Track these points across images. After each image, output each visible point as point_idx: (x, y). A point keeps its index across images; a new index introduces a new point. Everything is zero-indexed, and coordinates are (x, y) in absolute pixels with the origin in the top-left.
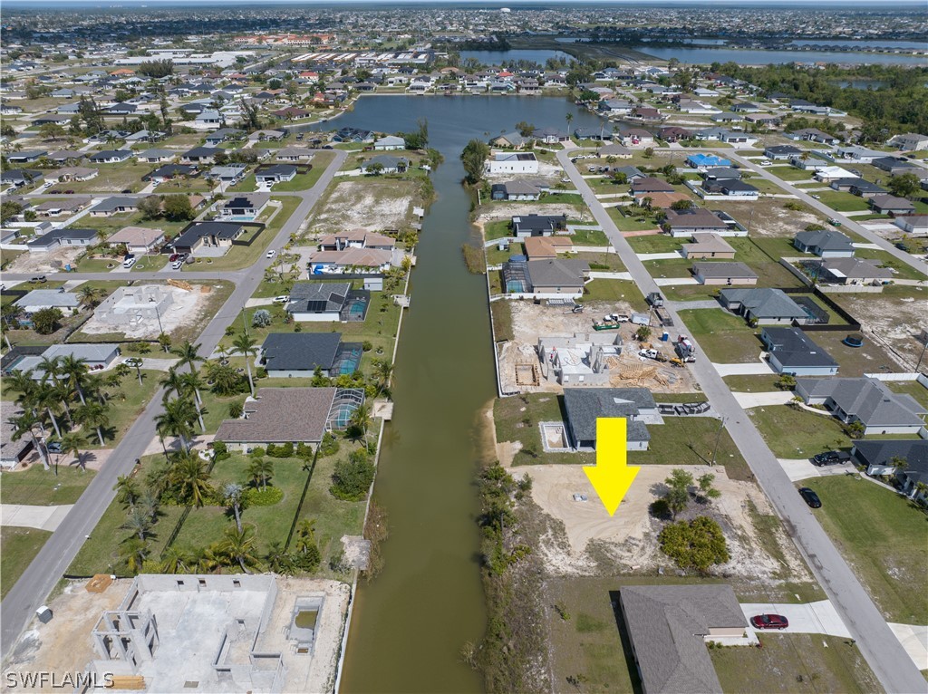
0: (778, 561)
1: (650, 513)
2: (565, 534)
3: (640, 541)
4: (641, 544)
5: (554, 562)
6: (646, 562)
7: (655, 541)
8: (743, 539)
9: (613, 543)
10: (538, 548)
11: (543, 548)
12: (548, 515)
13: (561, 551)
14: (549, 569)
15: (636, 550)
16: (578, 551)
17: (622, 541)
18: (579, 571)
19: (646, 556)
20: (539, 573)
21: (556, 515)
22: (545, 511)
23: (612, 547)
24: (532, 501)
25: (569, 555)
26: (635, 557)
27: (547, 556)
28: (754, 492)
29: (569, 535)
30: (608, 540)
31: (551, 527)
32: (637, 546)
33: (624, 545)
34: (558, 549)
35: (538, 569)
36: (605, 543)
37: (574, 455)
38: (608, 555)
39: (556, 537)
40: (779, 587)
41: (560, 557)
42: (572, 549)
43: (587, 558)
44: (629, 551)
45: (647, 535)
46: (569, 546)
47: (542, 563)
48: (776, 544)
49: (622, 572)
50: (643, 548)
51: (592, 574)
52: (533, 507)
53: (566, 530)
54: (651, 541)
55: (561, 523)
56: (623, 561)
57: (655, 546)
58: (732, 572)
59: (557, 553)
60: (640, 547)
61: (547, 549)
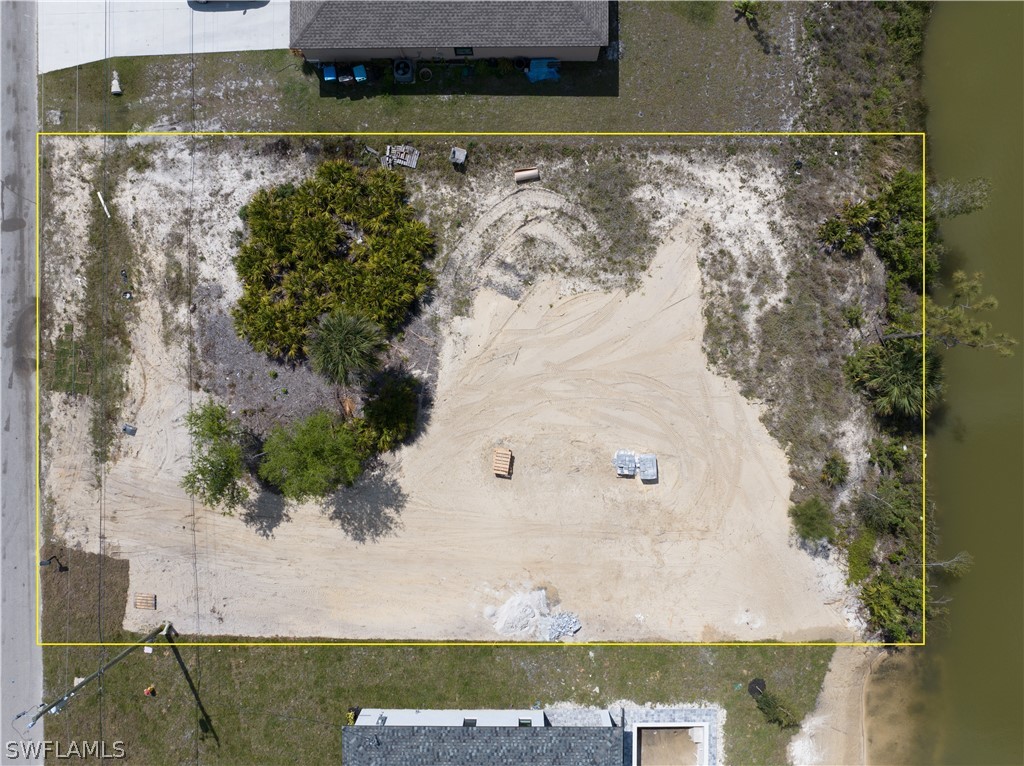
0: (114, 209)
1: (428, 402)
2: (708, 314)
3: (489, 283)
4: (490, 270)
5: (754, 203)
6: (492, 199)
7: (444, 281)
8: (180, 287)
9: (572, 273)
10: (794, 257)
11: (778, 254)
12: (748, 393)
13: (729, 242)
14: (768, 180)
15: (508, 248)
16: (680, 244)
17: (544, 280)
18: (687, 168)
19: (484, 222)
20: (799, 165)
21: (726, 389)
22: (756, 409)
23: (575, 254)
24: (793, 458)
25: (707, 229)
26: (519, 217)
27: (772, 225)
28: (75, 497)
29: (697, 306)
30: (583, 284)
31: (745, 338)
32: (503, 265)
33: (539, 267)
34: (736, 252)
35: (799, 180)
36: (593, 275)
37: (622, 692)
38: (593, 228)
39: (737, 298)
40: (148, 119)
41: (735, 221)
42: (694, 251)
43: (656, 215)
44: (530, 241)
45: (462, 307)
46: (702, 264)
47: (788, 197)
48: (97, 276)
49: (567, 163)
50: (487, 250)
51: (653, 158)
52: (789, 432)
53: (701, 325)
54: (456, 283)
55: (712, 360)
56: (555, 201)
57: (448, 261)
58: (256, 164)
59: (738, 236)
60: (492, 260)
61: (766, 252)
